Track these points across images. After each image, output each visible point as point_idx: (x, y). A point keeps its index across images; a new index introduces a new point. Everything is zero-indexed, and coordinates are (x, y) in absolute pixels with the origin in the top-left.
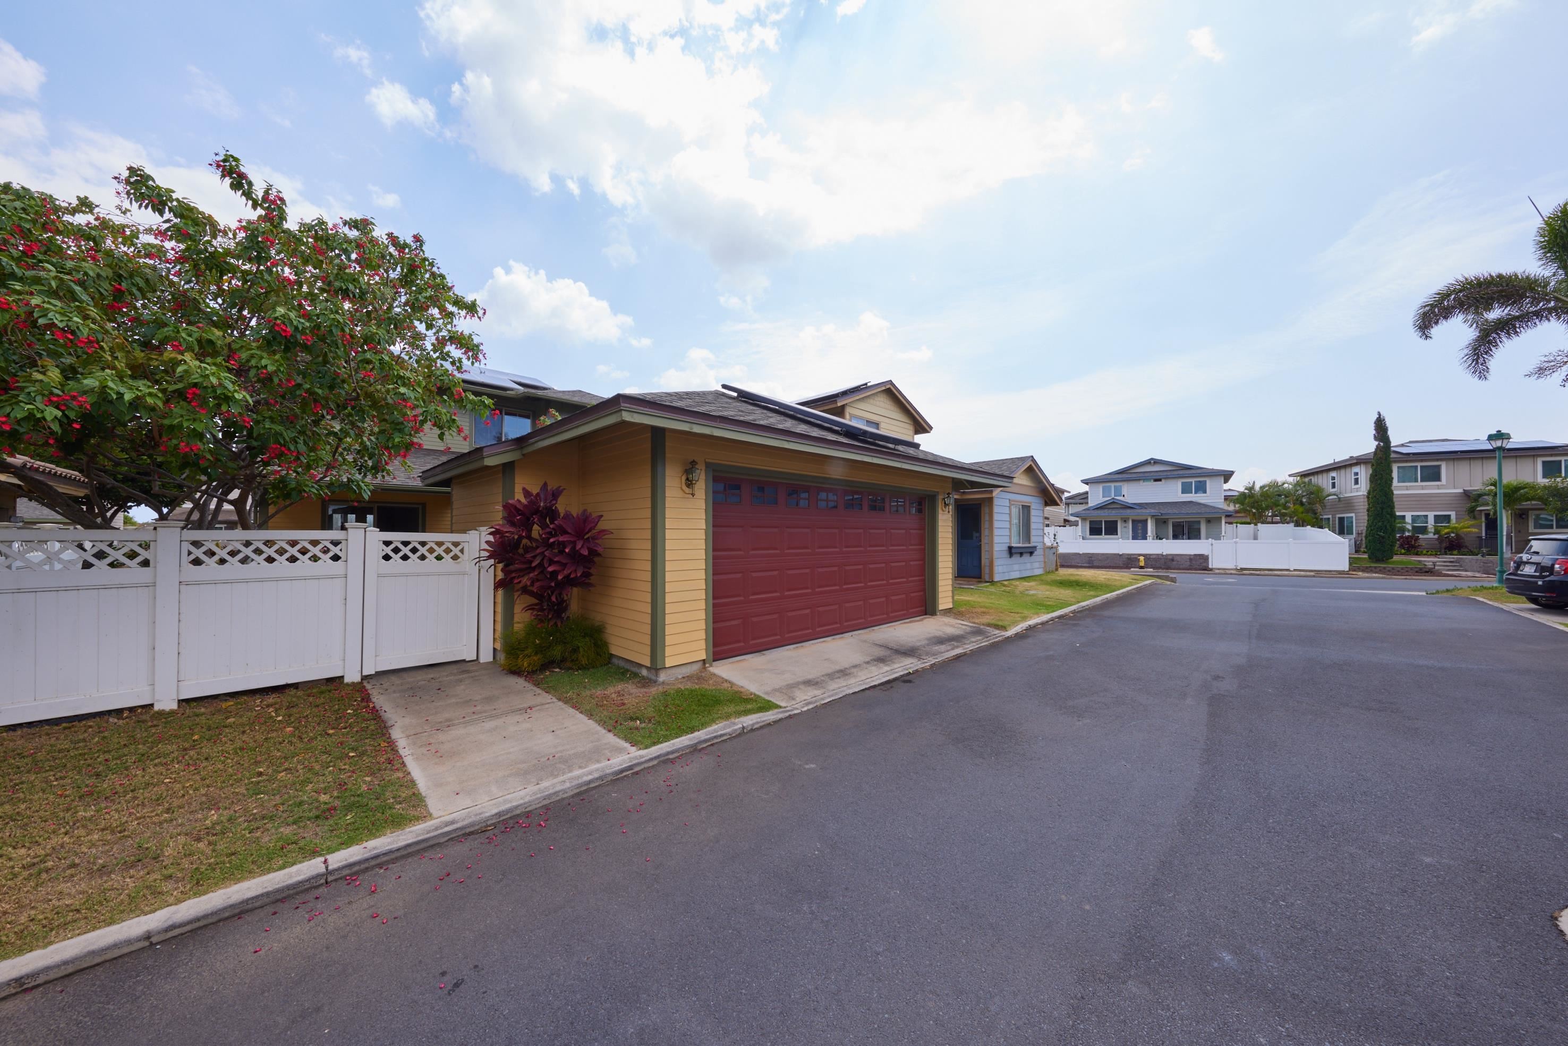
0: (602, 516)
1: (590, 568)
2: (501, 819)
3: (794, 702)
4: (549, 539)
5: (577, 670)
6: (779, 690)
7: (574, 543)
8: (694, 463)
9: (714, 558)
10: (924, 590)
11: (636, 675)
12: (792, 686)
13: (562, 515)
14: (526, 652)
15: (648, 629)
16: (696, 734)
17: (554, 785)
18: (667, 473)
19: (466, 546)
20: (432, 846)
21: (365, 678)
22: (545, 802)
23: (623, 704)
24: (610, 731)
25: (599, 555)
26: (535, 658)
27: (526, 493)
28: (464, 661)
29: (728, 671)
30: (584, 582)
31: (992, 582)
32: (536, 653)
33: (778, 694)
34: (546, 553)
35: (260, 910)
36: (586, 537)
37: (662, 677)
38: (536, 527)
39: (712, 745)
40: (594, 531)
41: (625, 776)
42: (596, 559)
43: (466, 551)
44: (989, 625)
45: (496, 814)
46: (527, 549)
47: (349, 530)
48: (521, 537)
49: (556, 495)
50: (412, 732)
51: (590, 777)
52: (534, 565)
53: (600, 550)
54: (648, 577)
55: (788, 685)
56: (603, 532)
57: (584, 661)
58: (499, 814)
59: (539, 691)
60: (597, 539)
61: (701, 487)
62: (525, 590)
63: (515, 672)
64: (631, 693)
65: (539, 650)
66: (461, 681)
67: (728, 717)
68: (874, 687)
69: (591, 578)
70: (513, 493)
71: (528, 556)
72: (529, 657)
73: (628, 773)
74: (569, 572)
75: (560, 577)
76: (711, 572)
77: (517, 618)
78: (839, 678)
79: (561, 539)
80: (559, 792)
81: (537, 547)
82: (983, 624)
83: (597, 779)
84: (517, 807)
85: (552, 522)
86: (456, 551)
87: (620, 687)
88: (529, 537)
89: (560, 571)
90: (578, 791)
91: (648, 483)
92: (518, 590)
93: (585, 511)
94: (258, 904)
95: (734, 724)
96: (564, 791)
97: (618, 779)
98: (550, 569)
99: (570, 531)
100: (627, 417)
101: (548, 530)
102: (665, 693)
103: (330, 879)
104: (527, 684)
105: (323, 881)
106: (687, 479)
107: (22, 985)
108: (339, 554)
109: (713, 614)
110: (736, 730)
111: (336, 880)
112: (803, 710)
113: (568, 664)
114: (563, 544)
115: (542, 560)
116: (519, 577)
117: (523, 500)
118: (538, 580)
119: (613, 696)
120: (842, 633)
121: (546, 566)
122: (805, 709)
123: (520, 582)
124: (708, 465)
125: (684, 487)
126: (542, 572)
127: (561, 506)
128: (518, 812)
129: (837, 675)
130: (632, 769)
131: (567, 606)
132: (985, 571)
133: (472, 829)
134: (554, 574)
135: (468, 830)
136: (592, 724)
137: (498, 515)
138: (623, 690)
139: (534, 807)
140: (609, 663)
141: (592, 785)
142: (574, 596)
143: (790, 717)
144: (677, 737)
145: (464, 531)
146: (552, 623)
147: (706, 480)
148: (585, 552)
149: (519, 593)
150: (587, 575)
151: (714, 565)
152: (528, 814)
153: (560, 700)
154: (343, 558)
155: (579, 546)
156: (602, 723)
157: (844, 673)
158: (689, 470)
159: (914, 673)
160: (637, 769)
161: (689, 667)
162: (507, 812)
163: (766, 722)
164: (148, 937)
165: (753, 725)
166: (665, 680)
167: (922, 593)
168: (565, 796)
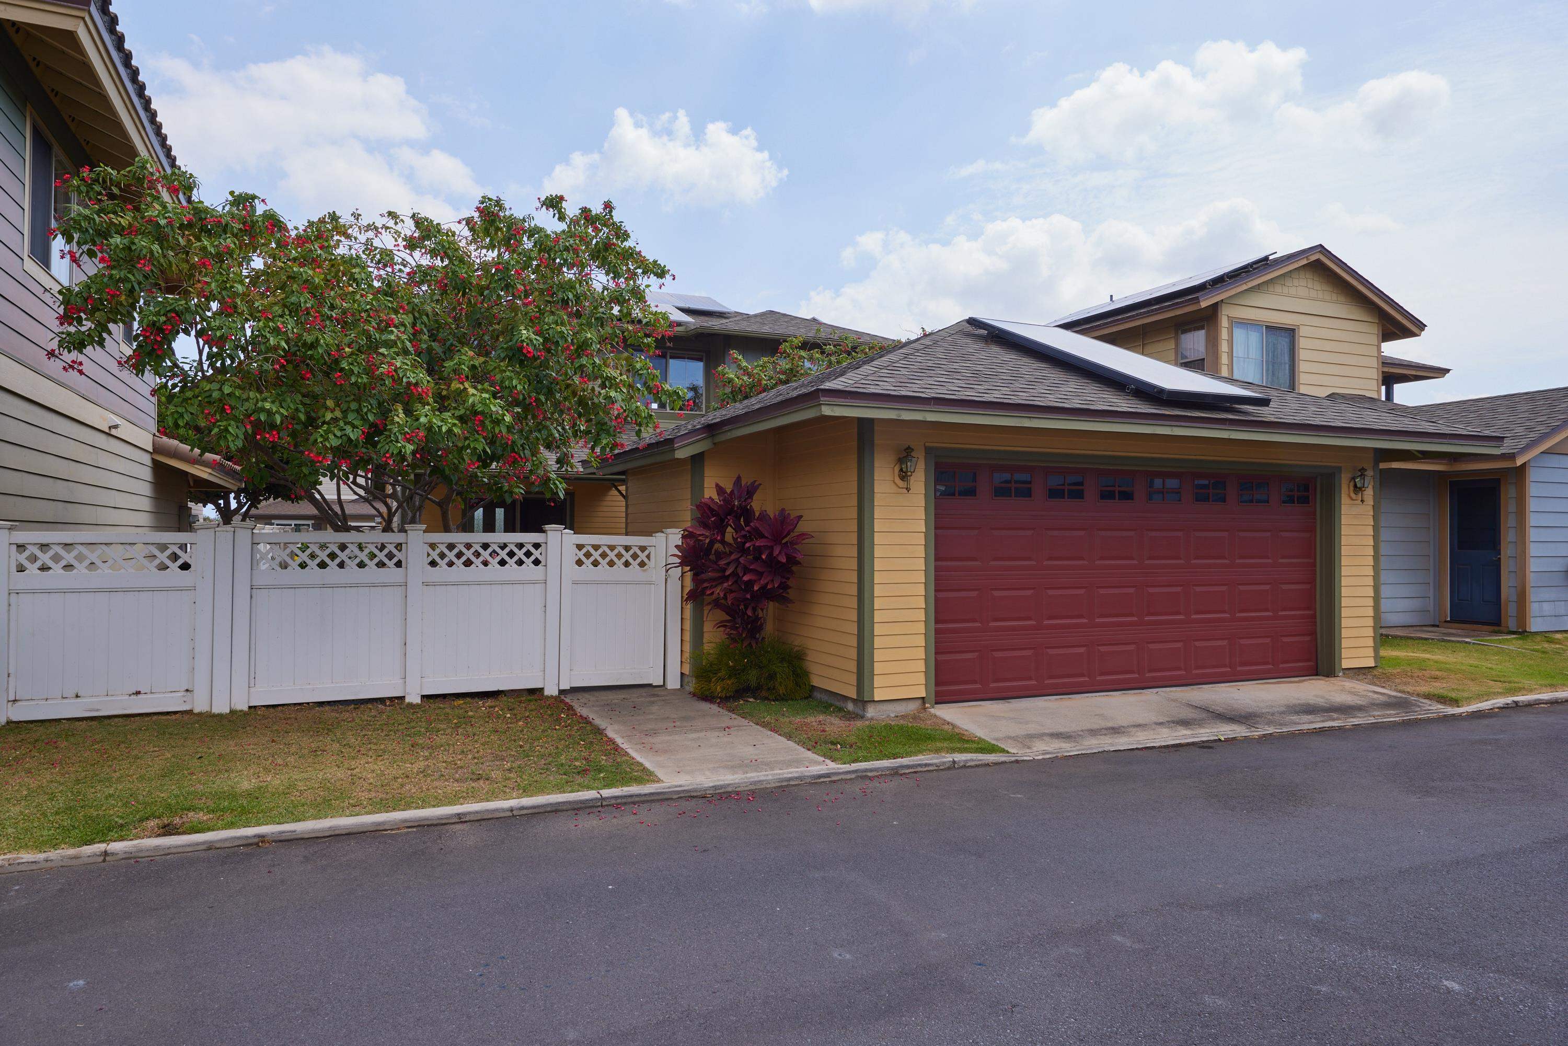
0: (801, 516)
1: (788, 579)
2: (717, 792)
3: (1028, 751)
4: (745, 543)
5: (774, 701)
6: (1014, 739)
7: (772, 548)
8: (909, 450)
9: (937, 569)
10: (1313, 633)
11: (840, 709)
12: (1031, 737)
13: (757, 514)
14: (719, 674)
15: (853, 654)
16: (899, 760)
17: (758, 777)
18: (876, 464)
19: (652, 550)
20: (667, 799)
21: (562, 692)
22: (753, 787)
23: (824, 731)
24: (809, 750)
25: (799, 563)
26: (729, 682)
27: (720, 490)
28: (650, 685)
29: (950, 714)
30: (779, 595)
31: (1522, 633)
32: (730, 677)
33: (1010, 741)
34: (742, 560)
36: (784, 541)
37: (871, 712)
38: (729, 529)
39: (915, 772)
40: (792, 535)
41: (823, 782)
42: (794, 568)
43: (652, 556)
44: (1428, 696)
45: (713, 787)
46: (719, 555)
47: (549, 532)
48: (712, 543)
49: (751, 491)
50: (625, 735)
51: (790, 775)
52: (728, 573)
53: (799, 557)
54: (854, 590)
55: (1028, 735)
56: (803, 535)
57: (782, 691)
58: (715, 787)
59: (734, 716)
60: (796, 544)
61: (919, 481)
62: (717, 604)
63: (706, 697)
64: (834, 725)
65: (734, 673)
66: (653, 702)
67: (937, 751)
68: (1154, 747)
69: (789, 591)
70: (702, 488)
71: (722, 562)
72: (723, 680)
73: (825, 780)
74: (766, 581)
75: (756, 588)
76: (932, 587)
77: (707, 637)
78: (1105, 735)
79: (758, 543)
80: (763, 781)
81: (731, 553)
82: (1418, 695)
83: (796, 778)
84: (729, 785)
85: (747, 524)
86: (642, 556)
87: (821, 717)
88: (723, 542)
89: (755, 581)
90: (779, 784)
91: (854, 477)
92: (709, 604)
93: (783, 510)
94: (564, 808)
95: (944, 757)
96: (768, 782)
97: (817, 782)
98: (746, 578)
99: (766, 535)
100: (827, 411)
101: (743, 533)
102: (871, 728)
103: (604, 803)
104: (721, 710)
105: (599, 804)
106: (901, 470)
107: (460, 818)
108: (540, 558)
109: (936, 642)
110: (944, 763)
111: (607, 805)
112: (1036, 758)
113: (764, 693)
114: (759, 550)
115: (736, 568)
116: (711, 587)
117: (715, 497)
118: (731, 591)
119: (814, 723)
120: (1143, 689)
121: (741, 575)
122: (1040, 757)
123: (712, 593)
124: (928, 451)
125: (898, 481)
126: (736, 582)
127: (757, 504)
128: (730, 789)
129: (1104, 732)
130: (829, 777)
131: (762, 625)
132: (1510, 611)
133: (695, 794)
134: (750, 584)
135: (693, 794)
136: (791, 744)
137: (687, 516)
138: (825, 721)
139: (743, 789)
140: (810, 696)
141: (792, 783)
142: (770, 610)
143: (1017, 762)
144: (878, 760)
145: (649, 534)
146: (746, 643)
147: (926, 471)
148: (783, 559)
149: (710, 607)
150: (784, 587)
151: (937, 579)
152: (738, 793)
153: (757, 724)
154: (543, 563)
155: (776, 552)
156: (801, 743)
157: (1116, 731)
158: (904, 457)
159: (1227, 740)
160: (834, 778)
161: (904, 704)
162: (721, 787)
163: (983, 762)
164: (512, 810)
165: (966, 761)
166: (873, 714)
167: (1308, 638)
168: (768, 786)
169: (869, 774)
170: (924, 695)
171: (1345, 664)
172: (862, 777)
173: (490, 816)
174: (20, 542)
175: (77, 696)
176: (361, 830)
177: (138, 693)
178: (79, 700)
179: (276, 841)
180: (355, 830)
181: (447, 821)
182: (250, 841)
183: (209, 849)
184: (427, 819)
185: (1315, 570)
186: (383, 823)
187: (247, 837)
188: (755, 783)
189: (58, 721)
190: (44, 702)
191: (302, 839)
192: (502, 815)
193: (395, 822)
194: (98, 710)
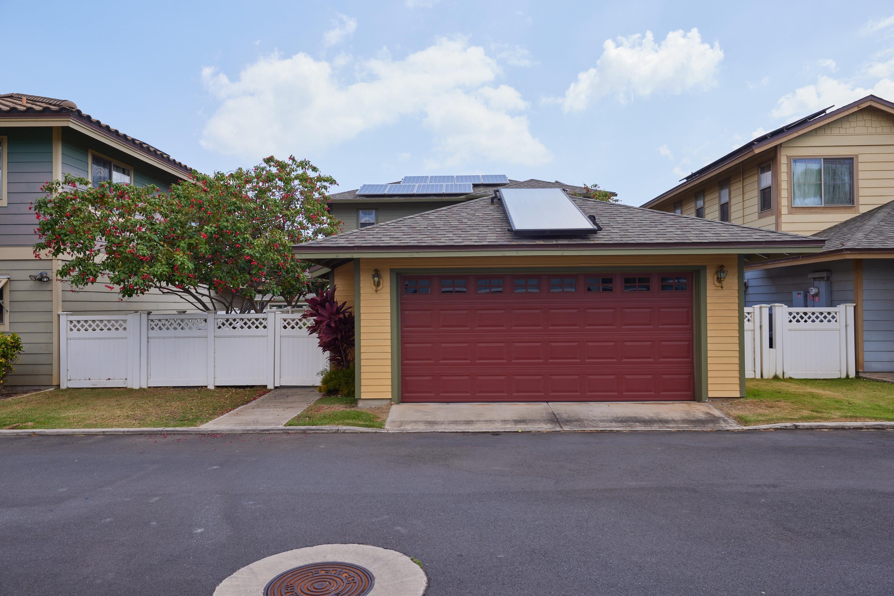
6: (403, 422)
8: (376, 271)
9: (403, 332)
12: (416, 422)
18: (361, 279)
21: (275, 388)
22: (229, 432)
24: (291, 419)
33: (398, 423)
35: (139, 435)
39: (315, 433)
47: (268, 313)
50: (246, 407)
51: (250, 429)
58: (212, 431)
68: (466, 432)
83: (252, 430)
87: (337, 405)
90: (243, 432)
94: (145, 433)
96: (237, 430)
97: (261, 433)
108: (266, 325)
109: (401, 370)
120: (547, 402)
124: (392, 270)
128: (219, 432)
138: (334, 407)
139: (225, 433)
141: (249, 432)
144: (303, 426)
147: (391, 281)
151: (402, 337)
156: (297, 416)
158: (377, 273)
159: (522, 432)
160: (270, 432)
161: (380, 401)
162: (215, 431)
163: (355, 431)
164: (124, 432)
165: (345, 430)
166: (362, 405)
167: (687, 377)
168: (237, 432)
169: (290, 432)
170: (391, 397)
171: (711, 394)
172: (286, 433)
173: (115, 434)
174: (71, 320)
175: (89, 379)
176: (68, 434)
177: (109, 379)
178: (90, 381)
179: (38, 435)
180: (66, 434)
181: (98, 434)
182: (30, 434)
183: (17, 435)
184: (91, 432)
185: (693, 333)
186: (75, 432)
187: (29, 432)
188: (231, 431)
189: (83, 388)
190: (79, 381)
191: (48, 435)
192: (120, 433)
193: (79, 432)
194: (96, 385)
